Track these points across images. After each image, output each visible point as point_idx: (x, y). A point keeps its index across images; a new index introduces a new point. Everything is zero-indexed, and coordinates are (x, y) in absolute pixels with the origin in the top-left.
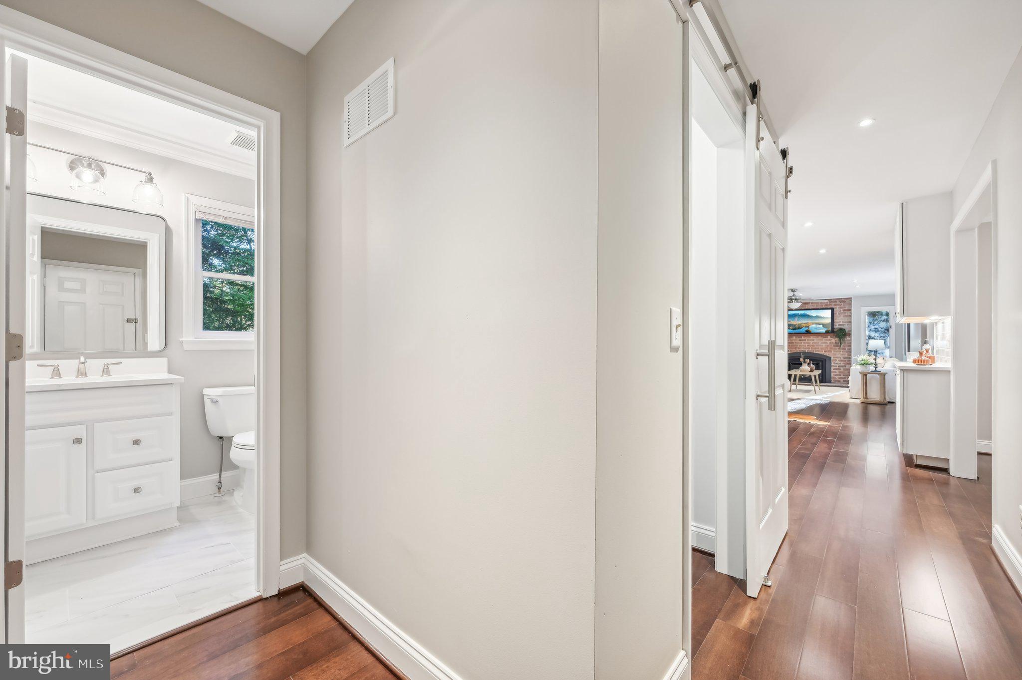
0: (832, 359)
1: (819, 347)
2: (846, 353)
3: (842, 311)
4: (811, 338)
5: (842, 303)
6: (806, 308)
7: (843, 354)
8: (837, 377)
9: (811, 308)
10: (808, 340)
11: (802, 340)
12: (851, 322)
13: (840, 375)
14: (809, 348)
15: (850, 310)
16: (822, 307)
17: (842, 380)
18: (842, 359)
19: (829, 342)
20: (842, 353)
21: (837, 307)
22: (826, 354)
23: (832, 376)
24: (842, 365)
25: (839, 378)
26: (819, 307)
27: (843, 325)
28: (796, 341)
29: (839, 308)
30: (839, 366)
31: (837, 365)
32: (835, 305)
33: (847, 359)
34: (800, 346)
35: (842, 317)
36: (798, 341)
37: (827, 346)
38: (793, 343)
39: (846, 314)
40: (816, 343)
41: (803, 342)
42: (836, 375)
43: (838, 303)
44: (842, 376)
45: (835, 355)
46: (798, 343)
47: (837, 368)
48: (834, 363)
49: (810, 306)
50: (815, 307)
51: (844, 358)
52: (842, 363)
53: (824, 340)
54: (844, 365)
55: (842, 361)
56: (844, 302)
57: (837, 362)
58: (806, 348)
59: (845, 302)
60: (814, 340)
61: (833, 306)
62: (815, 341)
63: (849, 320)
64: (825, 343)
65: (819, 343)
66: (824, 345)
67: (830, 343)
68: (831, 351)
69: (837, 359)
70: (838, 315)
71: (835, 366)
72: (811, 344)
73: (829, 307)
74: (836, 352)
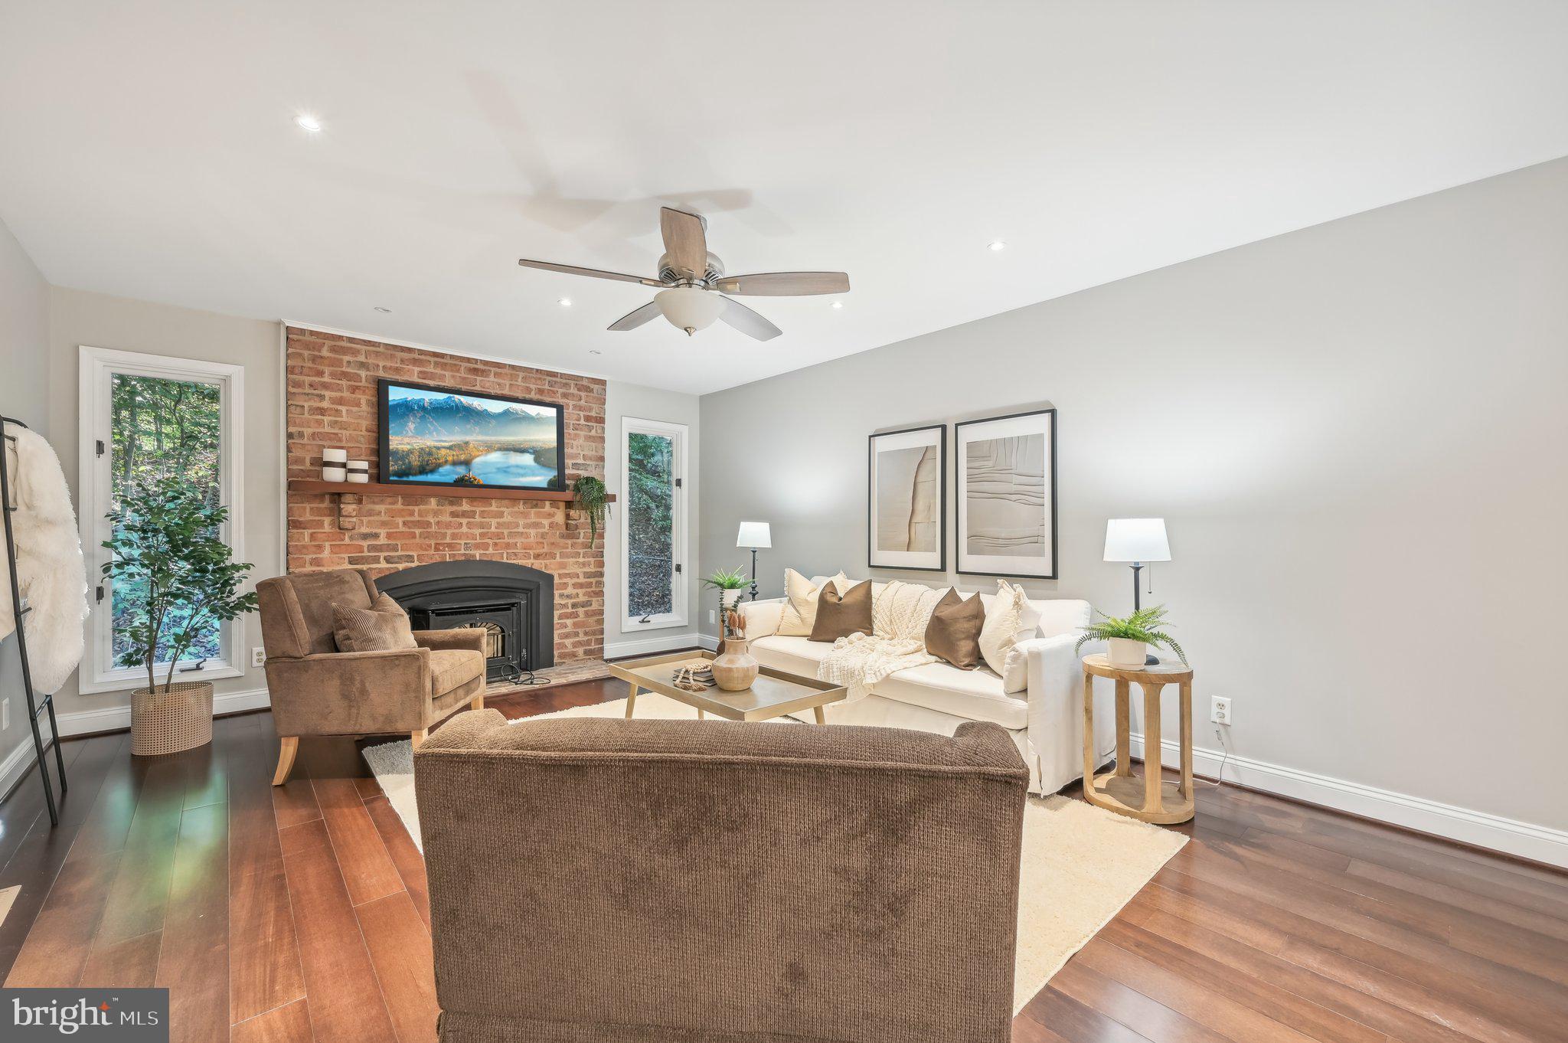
0: (556, 580)
1: (519, 541)
2: (592, 560)
3: (582, 422)
4: (494, 507)
5: (583, 394)
6: (478, 388)
7: (584, 564)
8: (568, 642)
9: (493, 392)
10: (483, 514)
11: (464, 514)
12: (602, 459)
13: (577, 634)
14: (486, 546)
15: (601, 420)
16: (527, 396)
17: (580, 651)
18: (582, 580)
19: (546, 522)
20: (581, 560)
21: (571, 403)
22: (538, 565)
23: (556, 640)
24: (582, 599)
25: (575, 645)
26: (520, 395)
27: (585, 467)
28: (441, 518)
29: (575, 406)
30: (574, 606)
31: (570, 602)
32: (565, 395)
33: (593, 580)
34: (454, 536)
35: (581, 441)
36: (447, 518)
37: (543, 536)
38: (429, 524)
39: (593, 433)
40: (508, 525)
41: (464, 521)
42: (567, 636)
43: (573, 390)
44: (582, 638)
45: (563, 566)
46: (448, 525)
47: (570, 610)
48: (561, 596)
49: (490, 383)
50: (506, 392)
51: (587, 575)
52: (581, 591)
53: (533, 515)
54: (586, 599)
55: (581, 586)
56: (589, 390)
57: (570, 590)
58: (477, 546)
59: (592, 391)
60: (501, 515)
61: (561, 401)
62: (507, 518)
63: (600, 454)
64: (536, 525)
65: (517, 526)
66: (532, 532)
67: (551, 525)
68: (553, 556)
69: (570, 581)
70: (571, 431)
71: (565, 606)
72: (493, 529)
73: (548, 399)
74: (568, 557)
